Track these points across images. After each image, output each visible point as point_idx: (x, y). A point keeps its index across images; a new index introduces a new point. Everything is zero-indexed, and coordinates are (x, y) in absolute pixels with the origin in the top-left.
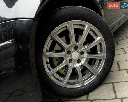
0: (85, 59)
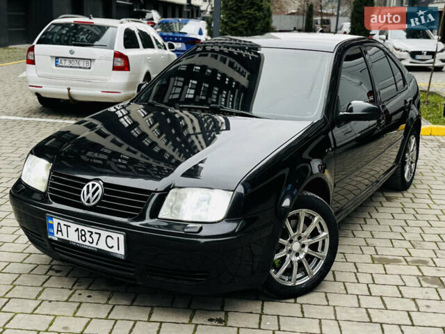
0: (304, 254)
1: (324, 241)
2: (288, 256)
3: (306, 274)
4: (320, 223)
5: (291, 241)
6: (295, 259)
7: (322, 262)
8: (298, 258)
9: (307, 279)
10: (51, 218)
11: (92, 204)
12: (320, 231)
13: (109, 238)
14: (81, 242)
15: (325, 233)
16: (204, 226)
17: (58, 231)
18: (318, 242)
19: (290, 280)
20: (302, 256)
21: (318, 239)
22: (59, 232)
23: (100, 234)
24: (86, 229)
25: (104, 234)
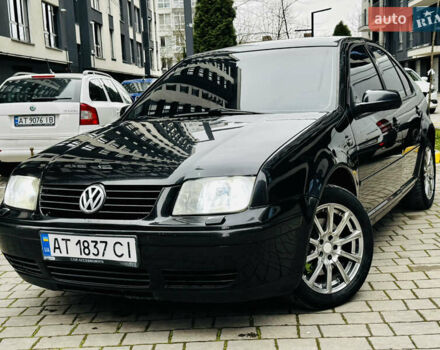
0: (337, 256)
1: (357, 241)
2: (320, 259)
3: (342, 281)
4: (351, 220)
5: (322, 242)
6: (327, 262)
7: (357, 266)
8: (331, 262)
9: (343, 286)
10: (46, 235)
11: (93, 210)
12: (351, 230)
13: (118, 245)
14: (84, 256)
15: (358, 231)
16: (227, 217)
17: (55, 248)
18: (350, 243)
19: (325, 288)
20: (335, 259)
21: (350, 239)
22: (57, 251)
23: (106, 243)
24: (89, 239)
25: (111, 241)
